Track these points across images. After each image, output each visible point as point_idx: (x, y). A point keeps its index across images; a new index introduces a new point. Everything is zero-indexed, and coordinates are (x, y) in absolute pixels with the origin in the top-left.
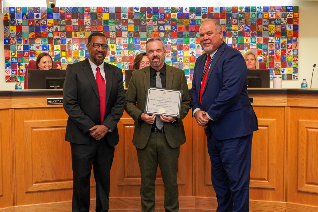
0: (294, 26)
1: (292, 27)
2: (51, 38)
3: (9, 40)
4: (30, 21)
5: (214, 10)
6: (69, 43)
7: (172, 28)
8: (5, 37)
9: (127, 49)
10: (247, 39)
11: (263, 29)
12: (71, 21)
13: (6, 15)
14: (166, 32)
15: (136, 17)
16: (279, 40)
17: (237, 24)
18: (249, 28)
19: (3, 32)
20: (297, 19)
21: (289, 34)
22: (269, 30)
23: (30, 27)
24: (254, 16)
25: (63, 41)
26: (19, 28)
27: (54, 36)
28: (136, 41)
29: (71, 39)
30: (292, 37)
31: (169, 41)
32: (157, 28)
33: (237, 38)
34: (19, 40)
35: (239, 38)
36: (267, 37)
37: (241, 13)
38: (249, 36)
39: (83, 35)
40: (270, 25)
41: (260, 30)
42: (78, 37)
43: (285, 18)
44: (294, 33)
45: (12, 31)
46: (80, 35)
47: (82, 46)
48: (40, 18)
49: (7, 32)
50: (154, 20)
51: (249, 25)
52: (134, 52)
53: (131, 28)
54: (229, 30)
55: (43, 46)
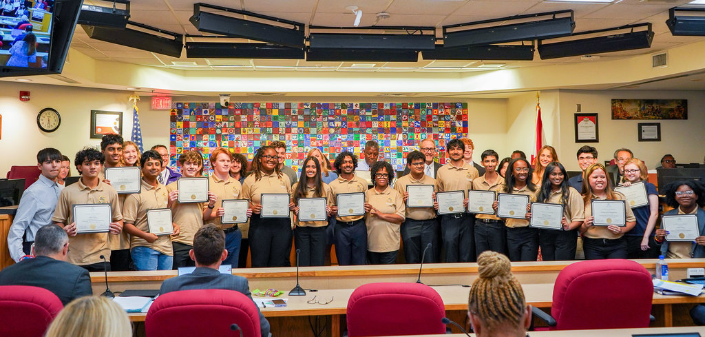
0: (463, 122)
1: (461, 123)
2: (219, 134)
3: (175, 136)
4: (197, 117)
5: (384, 107)
6: (237, 140)
7: (342, 124)
8: (171, 133)
9: (297, 145)
10: (417, 136)
11: (433, 125)
12: (240, 117)
13: (173, 111)
14: (336, 129)
15: (306, 113)
16: (449, 136)
17: (407, 120)
18: (419, 125)
19: (169, 128)
20: (466, 115)
21: (459, 130)
22: (439, 126)
23: (197, 123)
24: (423, 112)
25: (231, 137)
26: (186, 124)
27: (222, 132)
28: (305, 138)
29: (240, 136)
30: (462, 133)
31: (340, 137)
32: (327, 124)
33: (407, 135)
34: (186, 135)
35: (410, 135)
36: (437, 133)
37: (411, 109)
38: (420, 132)
39: (252, 131)
40: (439, 122)
41: (430, 126)
42: (246, 133)
43: (454, 114)
44: (463, 129)
45: (179, 127)
46: (249, 131)
47: (251, 142)
48: (208, 114)
49: (174, 128)
50: (324, 116)
51: (419, 122)
52: (304, 148)
53: (301, 124)
54: (400, 126)
55: (211, 143)
